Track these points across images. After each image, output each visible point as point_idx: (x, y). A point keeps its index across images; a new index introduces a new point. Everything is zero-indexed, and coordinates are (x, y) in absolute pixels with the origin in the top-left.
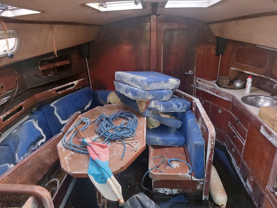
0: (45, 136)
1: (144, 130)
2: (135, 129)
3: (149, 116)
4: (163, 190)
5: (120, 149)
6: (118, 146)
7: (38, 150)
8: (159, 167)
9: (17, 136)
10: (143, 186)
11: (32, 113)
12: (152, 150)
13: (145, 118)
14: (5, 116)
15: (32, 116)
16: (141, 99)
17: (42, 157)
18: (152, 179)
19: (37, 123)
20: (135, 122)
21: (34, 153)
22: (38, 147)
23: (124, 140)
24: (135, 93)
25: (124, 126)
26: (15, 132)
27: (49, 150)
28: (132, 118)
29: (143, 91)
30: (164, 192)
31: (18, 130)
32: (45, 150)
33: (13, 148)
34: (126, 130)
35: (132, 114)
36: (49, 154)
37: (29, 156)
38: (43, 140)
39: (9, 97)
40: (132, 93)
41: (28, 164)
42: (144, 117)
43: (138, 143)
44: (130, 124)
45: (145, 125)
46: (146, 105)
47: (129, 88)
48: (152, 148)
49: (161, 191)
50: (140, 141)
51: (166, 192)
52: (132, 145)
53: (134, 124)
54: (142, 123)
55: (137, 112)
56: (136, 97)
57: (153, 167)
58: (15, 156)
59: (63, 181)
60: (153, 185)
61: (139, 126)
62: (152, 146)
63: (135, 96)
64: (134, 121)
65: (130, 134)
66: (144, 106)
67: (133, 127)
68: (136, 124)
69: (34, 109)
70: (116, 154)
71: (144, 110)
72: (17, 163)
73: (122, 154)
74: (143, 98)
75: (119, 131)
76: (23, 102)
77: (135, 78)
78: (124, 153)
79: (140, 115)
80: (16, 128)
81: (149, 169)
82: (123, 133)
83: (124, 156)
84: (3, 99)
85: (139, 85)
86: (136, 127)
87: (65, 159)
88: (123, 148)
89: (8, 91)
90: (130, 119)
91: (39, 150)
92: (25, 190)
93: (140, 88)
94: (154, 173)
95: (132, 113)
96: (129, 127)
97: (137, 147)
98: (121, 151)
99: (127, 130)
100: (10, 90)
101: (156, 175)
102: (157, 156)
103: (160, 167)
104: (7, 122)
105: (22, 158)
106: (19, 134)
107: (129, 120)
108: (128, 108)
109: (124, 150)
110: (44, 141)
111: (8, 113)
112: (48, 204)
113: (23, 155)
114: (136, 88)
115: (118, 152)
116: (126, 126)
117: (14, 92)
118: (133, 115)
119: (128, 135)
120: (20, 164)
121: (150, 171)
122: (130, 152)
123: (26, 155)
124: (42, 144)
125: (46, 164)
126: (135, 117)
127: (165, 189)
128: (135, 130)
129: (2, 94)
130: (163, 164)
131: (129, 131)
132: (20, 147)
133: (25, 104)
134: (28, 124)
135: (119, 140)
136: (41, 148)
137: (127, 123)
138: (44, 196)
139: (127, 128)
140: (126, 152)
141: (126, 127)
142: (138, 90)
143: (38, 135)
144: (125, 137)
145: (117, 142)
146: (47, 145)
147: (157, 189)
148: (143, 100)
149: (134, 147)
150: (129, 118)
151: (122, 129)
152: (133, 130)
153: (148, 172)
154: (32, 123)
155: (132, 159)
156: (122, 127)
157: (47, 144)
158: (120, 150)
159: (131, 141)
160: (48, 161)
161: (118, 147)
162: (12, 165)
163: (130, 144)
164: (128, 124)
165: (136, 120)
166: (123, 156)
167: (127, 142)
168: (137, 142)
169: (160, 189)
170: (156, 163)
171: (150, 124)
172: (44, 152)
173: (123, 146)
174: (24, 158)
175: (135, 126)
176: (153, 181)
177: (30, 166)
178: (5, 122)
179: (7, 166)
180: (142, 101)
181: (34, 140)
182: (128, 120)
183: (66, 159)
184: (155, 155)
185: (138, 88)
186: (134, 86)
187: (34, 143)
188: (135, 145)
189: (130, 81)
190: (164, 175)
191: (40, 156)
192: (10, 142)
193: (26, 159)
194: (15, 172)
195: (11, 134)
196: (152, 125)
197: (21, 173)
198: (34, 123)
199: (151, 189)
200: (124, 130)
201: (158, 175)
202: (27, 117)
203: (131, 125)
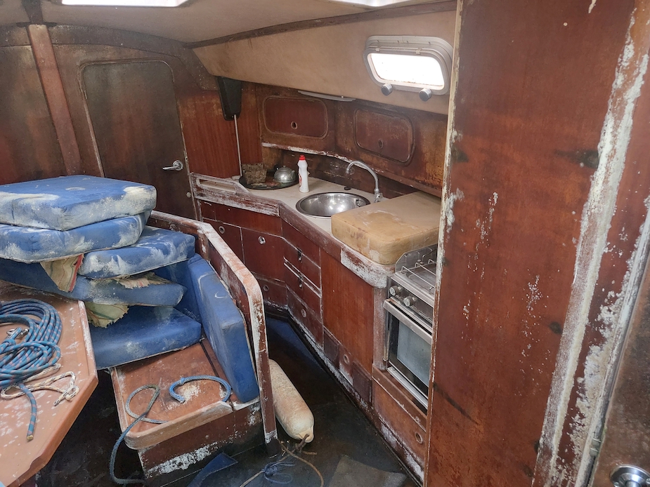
1: (83, 337)
2: (56, 341)
3: (90, 296)
4: (172, 465)
5: (18, 411)
6: (9, 405)
8: (150, 414)
10: (115, 478)
12: (119, 380)
13: (81, 304)
16: (53, 256)
18: (136, 452)
20: (51, 324)
23: (25, 384)
24: (29, 244)
25: (17, 346)
28: (40, 315)
29: (56, 232)
30: (176, 468)
34: (27, 354)
35: (36, 305)
40: (19, 244)
42: (76, 301)
43: (73, 377)
44: (35, 334)
45: (83, 323)
46: (74, 269)
47: (6, 233)
48: (120, 373)
49: (167, 467)
50: (76, 369)
51: (180, 464)
52: (56, 389)
53: (49, 331)
54: (75, 319)
55: (53, 293)
56: (37, 254)
57: (132, 419)
60: (142, 463)
61: (66, 330)
62: (118, 368)
63: (33, 250)
64: (47, 321)
65: (43, 359)
66: (69, 272)
67: (47, 337)
68: (54, 326)
70: (10, 431)
71: (72, 284)
73: (28, 425)
74: (59, 252)
75: (5, 361)
77: (21, 203)
78: (34, 419)
79: (60, 299)
81: (123, 429)
82: (18, 365)
83: (38, 428)
85: (37, 218)
86: (58, 335)
88: (28, 405)
90: (33, 320)
93: (41, 225)
94: (139, 435)
95: (37, 301)
96: (33, 344)
97: (72, 387)
98: (22, 417)
99: (29, 352)
101: (145, 436)
102: (139, 389)
103: (153, 412)
107: (31, 323)
108: (21, 290)
109: (34, 410)
114: (30, 230)
115: (12, 422)
116: (24, 343)
118: (40, 306)
119: (34, 367)
121: (128, 434)
122: (53, 408)
126: (48, 309)
127: (175, 459)
128: (56, 346)
130: (157, 401)
131: (38, 354)
135: (9, 388)
137: (26, 334)
139: (29, 347)
140: (39, 413)
141: (23, 345)
142: (37, 233)
144: (26, 373)
145: (4, 395)
147: (157, 467)
148: (61, 258)
149: (61, 391)
150: (28, 317)
151: (11, 355)
152: (50, 346)
153: (121, 438)
155: (64, 424)
156: (12, 347)
158: (19, 415)
159: (49, 380)
161: (9, 410)
163: (48, 387)
164: (29, 334)
165: (52, 318)
166: (33, 429)
167: (36, 385)
168: (70, 376)
169: (164, 464)
170: (140, 407)
171: (100, 315)
173: (25, 400)
175: (51, 333)
176: (140, 454)
180: (59, 262)
182: (27, 324)
184: (131, 387)
185: (35, 229)
186: (21, 226)
188: (64, 384)
189: (5, 214)
190: (166, 429)
196: (106, 317)
199: (142, 476)
200: (19, 356)
201: (150, 434)
203: (40, 334)
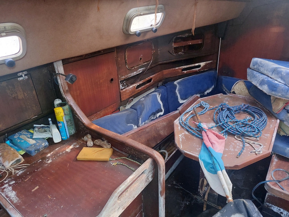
0: (163, 110)
1: (273, 134)
2: (262, 129)
3: (284, 119)
4: (278, 210)
5: (238, 145)
6: (236, 141)
7: (156, 121)
8: (281, 183)
9: (143, 104)
10: (253, 194)
11: (158, 87)
12: (275, 160)
13: (278, 121)
14: (138, 84)
15: (157, 90)
16: (280, 96)
17: (158, 128)
18: (266, 192)
19: (160, 97)
20: (263, 122)
21: (153, 122)
22: (157, 118)
23: (244, 138)
24: (273, 87)
25: (248, 123)
26: (143, 100)
27: (165, 123)
28: (260, 116)
29: (286, 86)
30: (279, 212)
31: (145, 99)
32: (162, 122)
33: (139, 113)
34: (249, 128)
35: (261, 112)
36: (164, 127)
37: (148, 123)
38: (162, 113)
39: (144, 68)
40: (269, 86)
41: (147, 130)
42: (277, 119)
43: (262, 147)
44: (256, 122)
45: (276, 129)
46: (284, 105)
47: (266, 80)
48: (276, 158)
49: (275, 209)
50: (264, 145)
51: (282, 213)
52: (254, 147)
53: (261, 124)
54: (273, 126)
55: (269, 111)
56: (273, 93)
57: (272, 179)
58: (139, 120)
59: (171, 155)
60: (266, 198)
61: (267, 128)
62: (277, 155)
63: (273, 90)
64: (262, 120)
65: (255, 133)
66: (281, 105)
67: (259, 126)
68: (263, 124)
69: (160, 84)
70: (232, 150)
71: (279, 111)
72: (140, 126)
73: (239, 152)
74: (283, 95)
75: (241, 126)
76: (153, 76)
77: (279, 69)
78: (242, 152)
79: (271, 115)
80: (144, 97)
81: (267, 180)
82: (245, 130)
83: (241, 155)
84: (140, 69)
85: (282, 78)
86: (263, 128)
87: (180, 137)
88: (242, 146)
89: (144, 63)
90: (257, 117)
91: (157, 121)
92: (147, 151)
93: (282, 82)
94: (272, 187)
95: (262, 110)
96: (254, 126)
97: (260, 150)
98: (238, 148)
99: (250, 128)
100: (146, 62)
101: (275, 189)
102: (281, 170)
103: (283, 183)
104: (139, 90)
105: (143, 123)
106: (145, 103)
107: (256, 117)
108: (257, 104)
109: (243, 148)
110: (162, 114)
111: (141, 82)
112: (162, 170)
113: (145, 121)
114: (276, 82)
115: (234, 148)
116: (250, 123)
117: (148, 64)
118: (262, 113)
119: (251, 134)
120: (142, 128)
121: (268, 183)
122: (250, 153)
123: (146, 121)
124: (160, 116)
125: (160, 135)
126: (265, 116)
127: (281, 209)
128: (261, 131)
129: (140, 65)
130: (287, 180)
131: (253, 130)
132: (144, 113)
133: (154, 77)
134: (153, 95)
135: (238, 136)
136: (159, 120)
137: (252, 121)
138: (160, 162)
139: (251, 126)
140: (244, 151)
141: (250, 124)
142: (279, 84)
143: (159, 108)
144: (247, 135)
145: (236, 137)
146: (164, 118)
147: (271, 205)
148: (282, 98)
149: (255, 149)
150: (256, 115)
151: (244, 125)
152: (259, 130)
153: (264, 182)
154: (156, 95)
155: (251, 161)
156: (246, 123)
157: (164, 117)
158: (238, 147)
159: (252, 142)
160: (162, 133)
161: (235, 143)
162: (136, 127)
163: (251, 144)
164: (254, 121)
165: (265, 120)
166: (240, 154)
167: (248, 141)
168: (261, 146)
169: (275, 207)
170: (278, 177)
171: (282, 129)
172: (161, 124)
173: (241, 143)
174: (145, 124)
175: (262, 126)
176: (267, 194)
177: (148, 132)
178: (138, 90)
179: (133, 126)
180: (279, 99)
181: (154, 111)
182: (254, 117)
183: (180, 136)
184: (278, 166)
185: (279, 82)
186: (273, 79)
187: (154, 114)
188: (257, 147)
189: (270, 72)
190: (285, 194)
191: (157, 126)
192: (138, 107)
193: (146, 125)
194: (136, 133)
195: (139, 101)
196: (284, 131)
197: (141, 136)
198: (158, 96)
199: (263, 202)
200: (247, 127)
201: (277, 191)
202: (153, 90)
203: (258, 124)
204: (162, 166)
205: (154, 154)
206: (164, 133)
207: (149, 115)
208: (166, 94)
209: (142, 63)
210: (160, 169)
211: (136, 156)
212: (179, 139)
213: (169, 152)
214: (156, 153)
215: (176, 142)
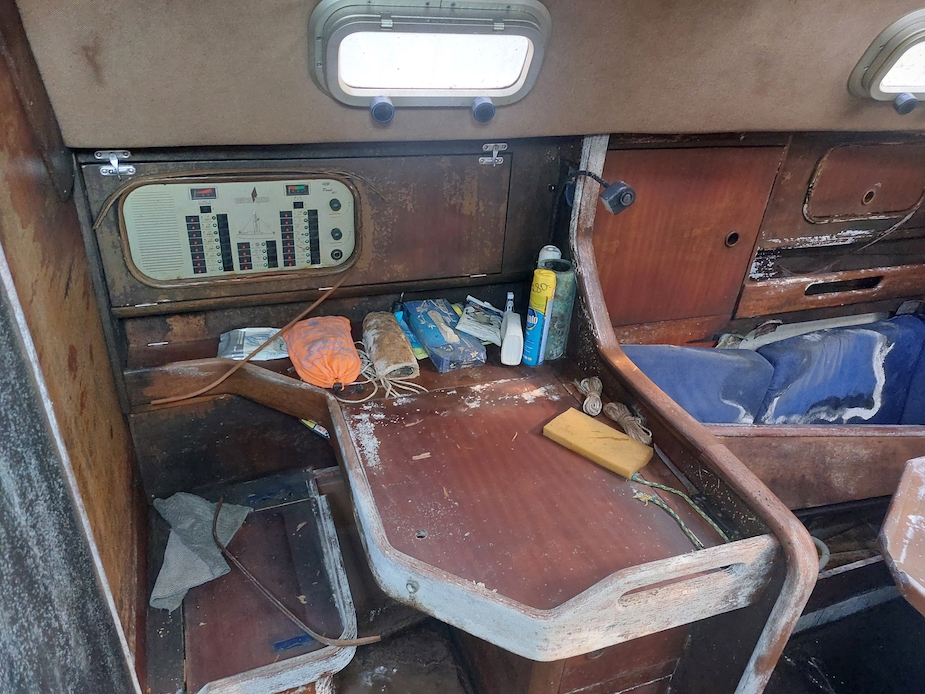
0: (878, 405)
7: (834, 430)
9: (809, 353)
11: (893, 314)
14: (820, 281)
15: (884, 324)
17: (831, 458)
19: (885, 354)
21: (820, 430)
22: (839, 421)
26: (814, 340)
27: (864, 453)
31: (823, 340)
32: (856, 444)
33: (781, 379)
36: (856, 466)
37: (799, 427)
38: (866, 414)
39: (866, 232)
41: (787, 446)
58: (771, 401)
69: (907, 307)
72: (763, 423)
76: (893, 269)
80: (820, 332)
84: (848, 232)
87: (910, 521)
89: (877, 214)
91: (838, 434)
92: (769, 509)
100: (885, 213)
104: (812, 302)
105: (781, 419)
106: (819, 354)
110: (866, 419)
111: (833, 278)
112: (796, 593)
113: (789, 414)
117: (889, 224)
120: (769, 432)
123: (795, 418)
124: (856, 421)
125: (828, 484)
129: (855, 216)
132: (797, 386)
133: (895, 274)
134: (860, 338)
136: (848, 431)
138: (801, 565)
143: (862, 390)
146: (869, 433)
154: (870, 344)
157: (873, 432)
160: (838, 479)
162: (750, 420)
172: (848, 447)
174: (785, 423)
177: (786, 456)
178: (810, 298)
179: (739, 412)
181: (841, 395)
183: (913, 521)
187: (836, 404)
191: (828, 448)
192: (785, 358)
193: (789, 430)
194: (744, 438)
195: (798, 339)
197: (755, 455)
198: (879, 346)
202: (869, 319)
204: (802, 581)
205: (790, 528)
206: (845, 484)
207: (815, 400)
208: (916, 350)
209: (865, 212)
210: (792, 587)
211: (721, 506)
212: (903, 527)
213: (836, 557)
214: (798, 532)
215: (889, 531)
